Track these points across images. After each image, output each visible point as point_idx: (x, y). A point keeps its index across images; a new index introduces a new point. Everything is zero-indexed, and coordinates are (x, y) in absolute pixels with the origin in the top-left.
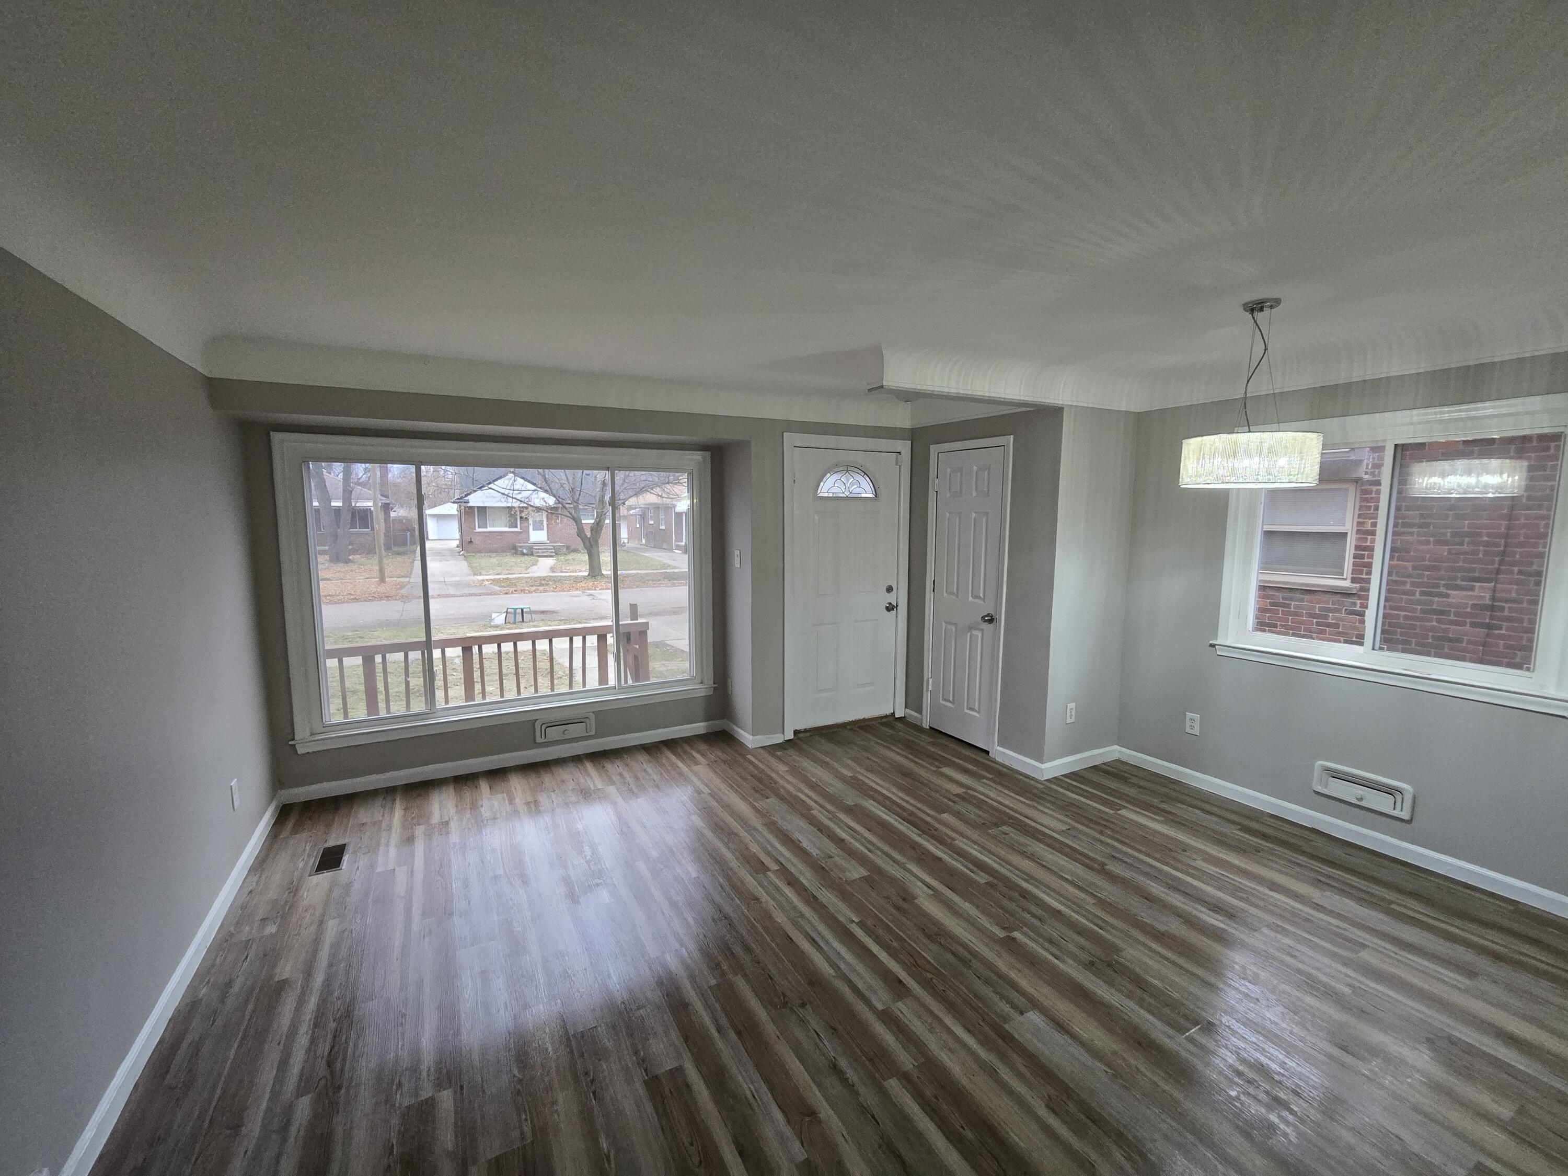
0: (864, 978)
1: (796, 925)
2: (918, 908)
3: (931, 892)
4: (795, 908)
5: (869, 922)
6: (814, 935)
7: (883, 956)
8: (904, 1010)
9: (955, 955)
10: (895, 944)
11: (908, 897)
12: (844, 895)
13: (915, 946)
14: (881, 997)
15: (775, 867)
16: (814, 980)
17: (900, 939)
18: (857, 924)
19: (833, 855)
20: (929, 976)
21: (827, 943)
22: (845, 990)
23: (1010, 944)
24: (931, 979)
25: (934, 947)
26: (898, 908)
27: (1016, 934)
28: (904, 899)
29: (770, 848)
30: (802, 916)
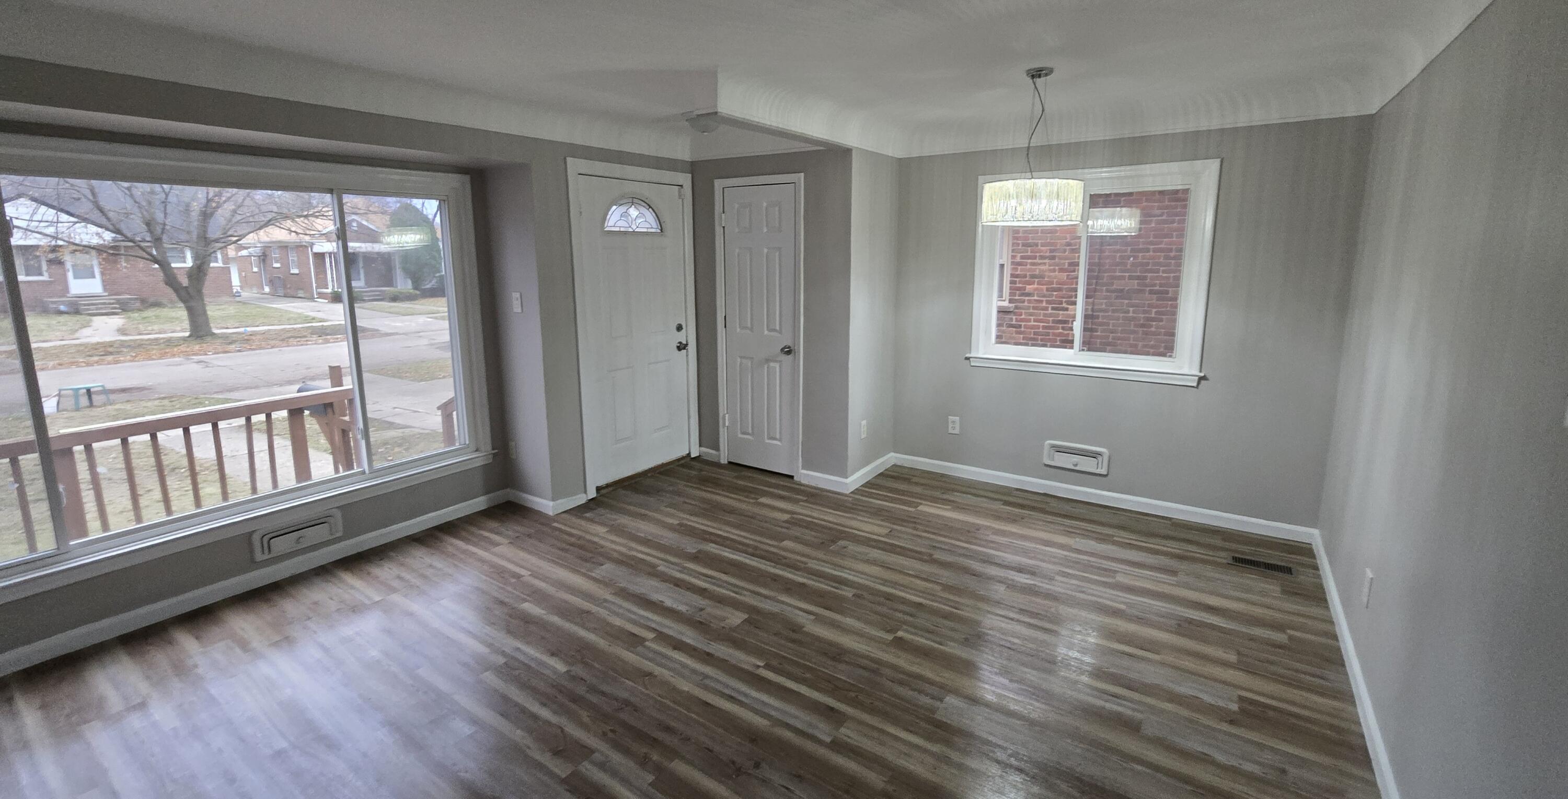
0: (800, 717)
1: (706, 688)
2: (808, 634)
3: (812, 617)
4: (694, 671)
5: (774, 663)
6: (727, 691)
7: (803, 690)
8: (847, 733)
9: (864, 668)
10: (808, 675)
11: (796, 628)
12: (737, 644)
13: (826, 671)
14: (823, 730)
15: (651, 635)
16: (754, 737)
17: (810, 669)
18: (764, 667)
19: (703, 607)
20: (853, 694)
21: (746, 695)
22: (788, 735)
23: (900, 643)
24: (857, 696)
25: (842, 667)
26: (793, 641)
27: (900, 634)
28: (794, 631)
29: (633, 616)
30: (706, 677)
